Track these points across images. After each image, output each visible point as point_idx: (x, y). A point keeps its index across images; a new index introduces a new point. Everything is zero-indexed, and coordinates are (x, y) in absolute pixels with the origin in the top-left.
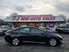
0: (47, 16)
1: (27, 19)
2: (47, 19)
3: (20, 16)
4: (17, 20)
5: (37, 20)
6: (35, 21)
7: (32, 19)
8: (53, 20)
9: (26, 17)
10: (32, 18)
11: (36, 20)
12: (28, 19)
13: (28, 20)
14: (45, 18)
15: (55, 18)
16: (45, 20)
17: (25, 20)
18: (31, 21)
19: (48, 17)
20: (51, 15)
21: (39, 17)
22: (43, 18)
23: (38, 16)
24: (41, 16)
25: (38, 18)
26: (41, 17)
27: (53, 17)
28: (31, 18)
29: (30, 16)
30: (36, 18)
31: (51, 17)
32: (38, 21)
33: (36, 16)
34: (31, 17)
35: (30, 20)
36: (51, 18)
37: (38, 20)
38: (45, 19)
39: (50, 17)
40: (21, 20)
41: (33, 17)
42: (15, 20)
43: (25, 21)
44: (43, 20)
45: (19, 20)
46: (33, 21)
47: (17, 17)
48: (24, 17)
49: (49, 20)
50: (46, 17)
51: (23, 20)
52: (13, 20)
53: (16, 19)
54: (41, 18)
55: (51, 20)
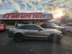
0: (37, 13)
4: (7, 18)
5: (26, 18)
6: (25, 19)
8: (43, 18)
9: (16, 15)
10: (22, 16)
12: (18, 17)
13: (18, 18)
16: (35, 18)
19: (38, 15)
20: (41, 13)
21: (29, 15)
22: (33, 16)
24: (31, 13)
28: (21, 15)
30: (26, 16)
32: (28, 19)
35: (19, 17)
36: (41, 16)
37: (28, 17)
38: (35, 16)
39: (40, 15)
40: (11, 18)
41: (23, 15)
42: (5, 17)
43: (15, 19)
44: (33, 18)
45: (9, 18)
46: (23, 19)
47: (7, 14)
48: (14, 15)
49: (38, 18)
50: (36, 15)
51: (13, 18)
52: (3, 18)
54: (31, 16)
55: (41, 18)
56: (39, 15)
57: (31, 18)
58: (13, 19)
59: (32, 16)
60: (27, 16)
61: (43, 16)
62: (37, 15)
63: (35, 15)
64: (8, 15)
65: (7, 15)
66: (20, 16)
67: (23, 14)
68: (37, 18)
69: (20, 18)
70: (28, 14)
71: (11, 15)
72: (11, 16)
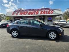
2: (44, 13)
3: (19, 10)
5: (34, 14)
9: (24, 12)
10: (30, 12)
14: (42, 12)
20: (49, 9)
21: (36, 11)
26: (39, 11)
27: (51, 10)
29: (28, 10)
33: (34, 10)
40: (20, 15)
44: (40, 14)
45: (17, 15)
47: (16, 11)
48: (22, 12)
51: (22, 15)
61: (51, 11)
62: (45, 11)
69: (28, 14)
71: (19, 12)
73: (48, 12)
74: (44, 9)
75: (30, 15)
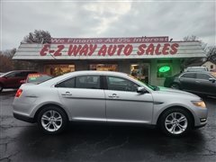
0: (152, 40)
1: (89, 51)
2: (150, 50)
3: (66, 40)
4: (55, 55)
6: (115, 57)
7: (102, 52)
8: (172, 53)
9: (83, 46)
10: (104, 47)
11: (116, 53)
12: (92, 51)
13: (90, 55)
15: (177, 46)
16: (147, 54)
17: (81, 54)
18: (101, 57)
19: (155, 45)
20: (165, 39)
21: (126, 45)
22: (140, 48)
23: (123, 40)
24: (132, 40)
25: (123, 49)
26: (133, 45)
27: (171, 44)
28: (100, 46)
29: (97, 41)
30: (118, 49)
31: (166, 45)
33: (116, 39)
34: (102, 45)
35: (96, 53)
36: (165, 48)
37: (122, 53)
38: (145, 49)
39: (162, 44)
40: (70, 54)
41: (108, 46)
42: (48, 53)
43: (83, 57)
44: (139, 54)
45: (60, 55)
46: (107, 57)
48: (78, 46)
49: (158, 53)
50: (148, 45)
51: (75, 55)
52: (42, 54)
53: (53, 51)
54: (131, 47)
55: (165, 53)
56: (159, 46)
57: (134, 55)
58: (77, 58)
59: (136, 47)
60: (121, 47)
61: (172, 47)
62: (152, 46)
63: (145, 46)
64: (56, 46)
65: (52, 45)
66: (98, 49)
67: (108, 42)
68: (152, 54)
69: (99, 54)
70: (123, 42)
71: (65, 45)
72: (68, 50)
73: (161, 49)
74: (150, 38)
75: (104, 55)
